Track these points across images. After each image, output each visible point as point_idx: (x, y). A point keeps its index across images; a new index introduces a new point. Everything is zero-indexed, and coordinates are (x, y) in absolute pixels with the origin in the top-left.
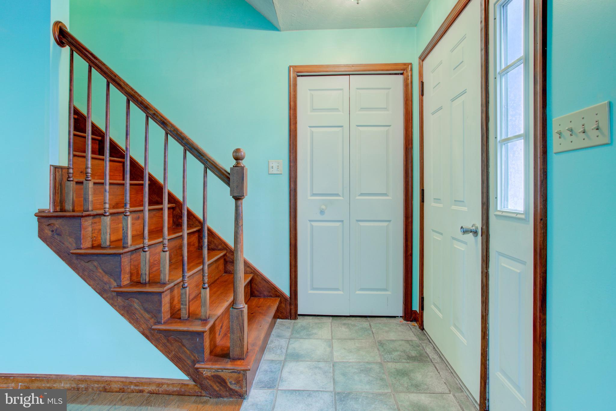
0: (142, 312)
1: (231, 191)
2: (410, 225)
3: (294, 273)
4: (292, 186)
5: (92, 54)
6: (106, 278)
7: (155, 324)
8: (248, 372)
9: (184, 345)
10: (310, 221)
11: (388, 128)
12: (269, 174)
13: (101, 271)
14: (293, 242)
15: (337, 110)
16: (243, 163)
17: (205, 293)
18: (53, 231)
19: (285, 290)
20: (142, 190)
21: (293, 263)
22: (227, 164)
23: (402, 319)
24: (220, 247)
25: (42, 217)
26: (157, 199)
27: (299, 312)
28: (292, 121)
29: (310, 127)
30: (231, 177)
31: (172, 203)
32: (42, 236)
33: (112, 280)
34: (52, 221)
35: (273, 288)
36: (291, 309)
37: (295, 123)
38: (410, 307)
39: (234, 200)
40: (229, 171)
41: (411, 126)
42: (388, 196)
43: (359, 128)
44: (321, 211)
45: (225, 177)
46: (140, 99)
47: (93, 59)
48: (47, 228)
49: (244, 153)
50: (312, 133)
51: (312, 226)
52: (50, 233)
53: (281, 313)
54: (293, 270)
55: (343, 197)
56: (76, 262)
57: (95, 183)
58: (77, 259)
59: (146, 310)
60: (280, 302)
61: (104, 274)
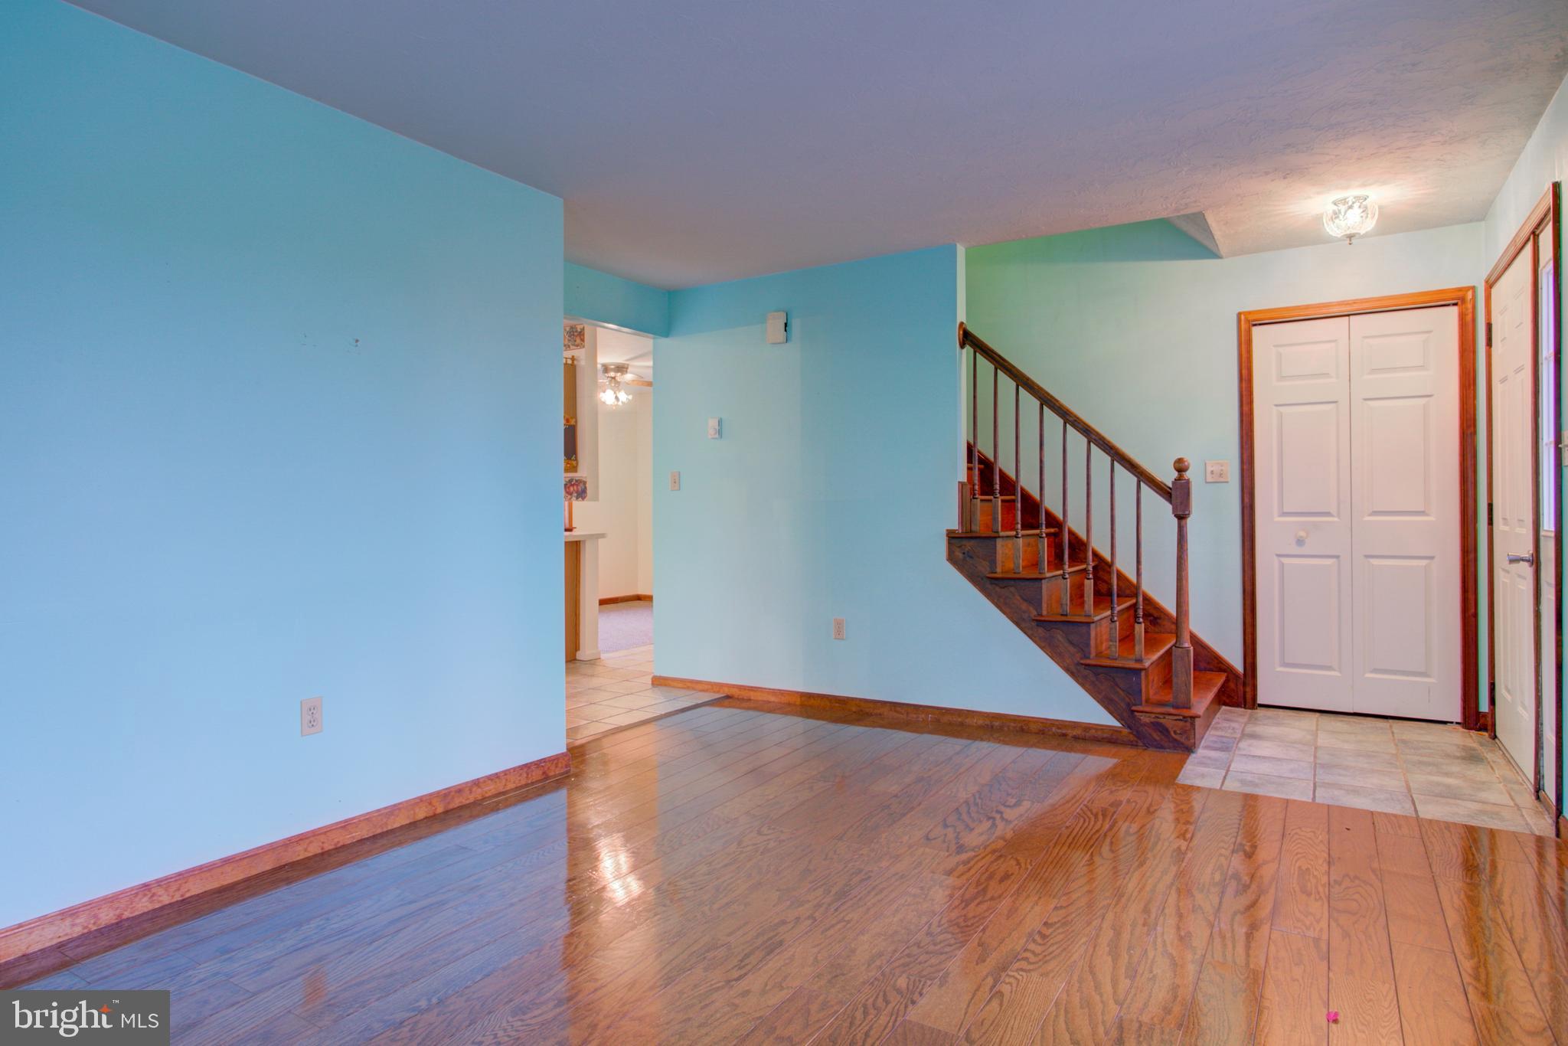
0: (1066, 644)
1: (1173, 509)
2: (1471, 564)
3: (1250, 636)
4: (1247, 500)
5: (999, 356)
6: (1024, 606)
7: (1081, 659)
8: (1197, 719)
9: (1117, 685)
10: (1279, 556)
11: (1427, 399)
12: (1206, 482)
13: (1019, 598)
14: (1248, 588)
15: (1326, 375)
16: (1188, 475)
17: (1140, 628)
18: (964, 553)
19: (1236, 661)
20: (1014, 508)
21: (1249, 620)
22: (1168, 477)
23: (1460, 728)
24: (1128, 592)
25: (952, 536)
26: (1030, 520)
27: (1260, 701)
28: (1244, 399)
29: (1276, 405)
30: (1173, 493)
31: (1053, 527)
32: (952, 558)
33: (1031, 609)
34: (964, 542)
35: (1215, 658)
36: (1245, 692)
37: (1251, 402)
38: (1473, 706)
39: (1176, 519)
40: (1171, 486)
41: (1472, 396)
42: (1428, 515)
43: (1369, 402)
44: (1298, 540)
45: (1165, 492)
46: (1057, 404)
47: (1001, 361)
48: (958, 549)
49: (1189, 464)
50: (1281, 416)
51: (1282, 565)
52: (961, 556)
53: (1229, 696)
54: (1249, 630)
55: (1339, 516)
56: (990, 587)
57: (982, 500)
58: (992, 584)
59: (1071, 643)
60: (1227, 681)
61: (1021, 601)
